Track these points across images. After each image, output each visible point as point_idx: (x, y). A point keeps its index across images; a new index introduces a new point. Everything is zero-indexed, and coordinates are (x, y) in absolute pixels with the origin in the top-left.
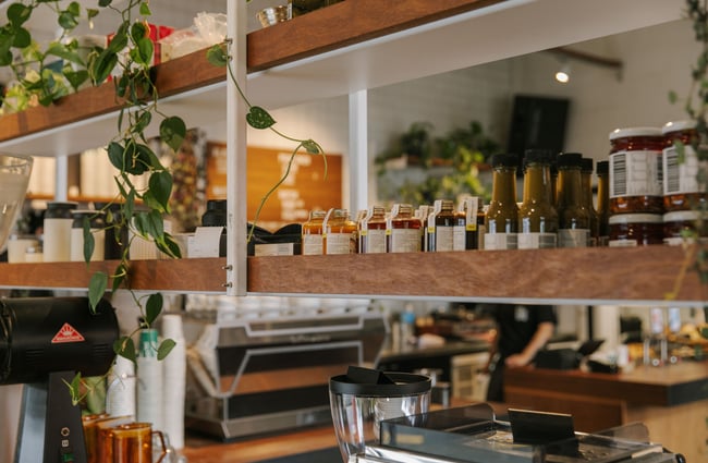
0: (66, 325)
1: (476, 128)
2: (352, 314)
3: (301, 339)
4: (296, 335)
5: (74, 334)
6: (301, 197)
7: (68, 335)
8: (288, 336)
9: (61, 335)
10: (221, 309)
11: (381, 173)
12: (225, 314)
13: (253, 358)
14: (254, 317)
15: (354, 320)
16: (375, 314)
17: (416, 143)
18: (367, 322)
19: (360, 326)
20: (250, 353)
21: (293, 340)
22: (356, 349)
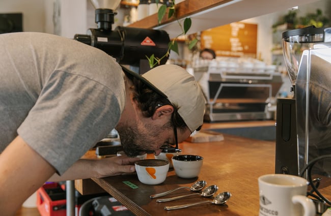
0: (148, 37)
1: (319, 12)
2: (268, 73)
3: (245, 81)
4: (243, 79)
5: (151, 42)
6: (240, 41)
7: (148, 42)
8: (239, 79)
9: (145, 42)
10: (210, 66)
11: (275, 32)
12: (212, 68)
13: (224, 88)
14: (224, 70)
15: (269, 76)
16: (277, 74)
17: (291, 18)
18: (274, 77)
19: (270, 78)
20: (222, 85)
21: (241, 81)
22: (269, 88)
